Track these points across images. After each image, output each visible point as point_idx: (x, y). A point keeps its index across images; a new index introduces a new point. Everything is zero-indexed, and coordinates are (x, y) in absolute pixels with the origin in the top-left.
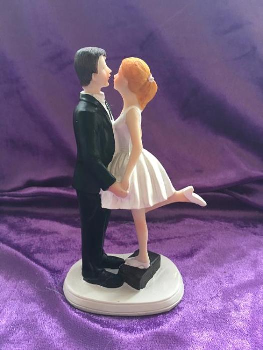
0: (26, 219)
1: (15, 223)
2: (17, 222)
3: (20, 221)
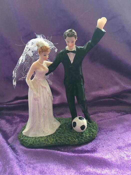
0: (15, 117)
2: (11, 119)
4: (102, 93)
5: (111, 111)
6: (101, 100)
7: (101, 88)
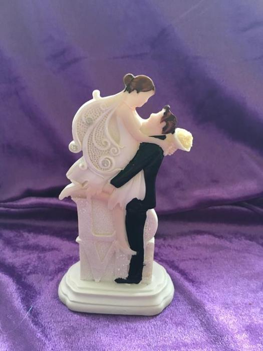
0: (24, 233)
1: (11, 237)
2: (14, 236)
3: (17, 235)
4: (216, 193)
5: (236, 234)
6: (216, 207)
7: (215, 182)
